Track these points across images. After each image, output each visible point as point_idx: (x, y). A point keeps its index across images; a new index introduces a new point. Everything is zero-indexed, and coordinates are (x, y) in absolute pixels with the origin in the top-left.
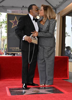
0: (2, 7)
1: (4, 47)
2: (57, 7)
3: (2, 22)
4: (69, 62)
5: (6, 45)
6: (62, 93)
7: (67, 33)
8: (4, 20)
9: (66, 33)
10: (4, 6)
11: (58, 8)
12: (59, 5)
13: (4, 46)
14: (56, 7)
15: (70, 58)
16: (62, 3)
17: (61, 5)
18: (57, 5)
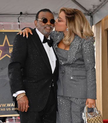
2: (95, 10)
11: (97, 12)
12: (98, 6)
17: (103, 5)
18: (94, 6)
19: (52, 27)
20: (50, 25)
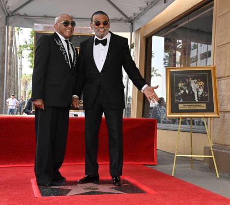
0: (23, 16)
1: (27, 96)
2: (135, 18)
3: (22, 45)
4: (158, 130)
5: (30, 93)
6: (143, 192)
7: (155, 69)
8: (26, 42)
9: (152, 69)
10: (27, 15)
11: (137, 20)
12: (139, 15)
13: (27, 93)
14: (133, 18)
15: (159, 122)
16: (145, 9)
17: (143, 14)
18: (134, 14)
19: (105, 28)
20: (103, 27)
